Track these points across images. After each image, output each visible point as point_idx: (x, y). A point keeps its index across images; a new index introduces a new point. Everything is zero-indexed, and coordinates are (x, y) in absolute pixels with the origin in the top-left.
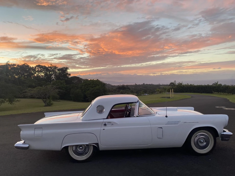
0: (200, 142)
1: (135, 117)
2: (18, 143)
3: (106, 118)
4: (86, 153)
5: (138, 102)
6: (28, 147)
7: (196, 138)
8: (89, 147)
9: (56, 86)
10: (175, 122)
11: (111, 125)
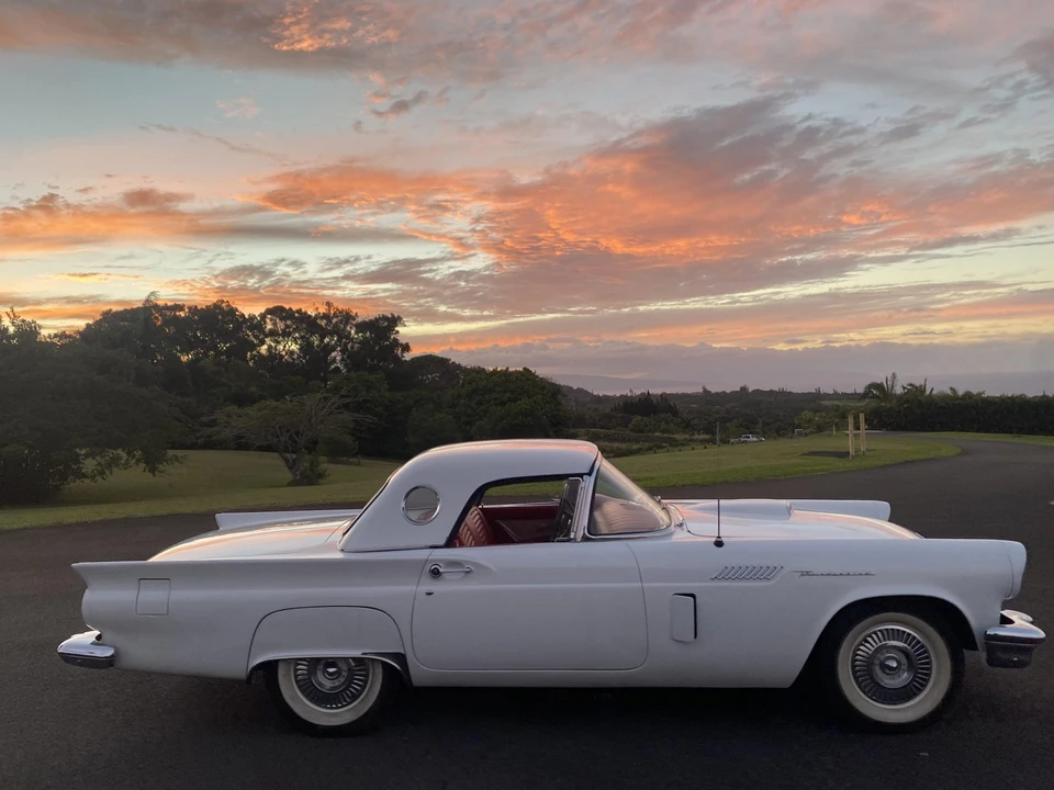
0: (884, 667)
1: (574, 540)
2: (76, 638)
3: (442, 541)
4: (354, 697)
5: (590, 474)
6: (112, 656)
7: (862, 648)
8: (367, 670)
9: (342, 396)
10: (758, 570)
11: (461, 576)
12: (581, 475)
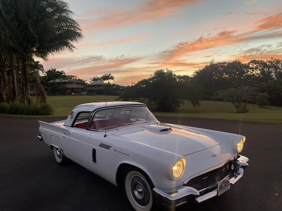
0: (138, 190)
3: (71, 125)
4: (61, 157)
11: (68, 134)
12: (91, 112)
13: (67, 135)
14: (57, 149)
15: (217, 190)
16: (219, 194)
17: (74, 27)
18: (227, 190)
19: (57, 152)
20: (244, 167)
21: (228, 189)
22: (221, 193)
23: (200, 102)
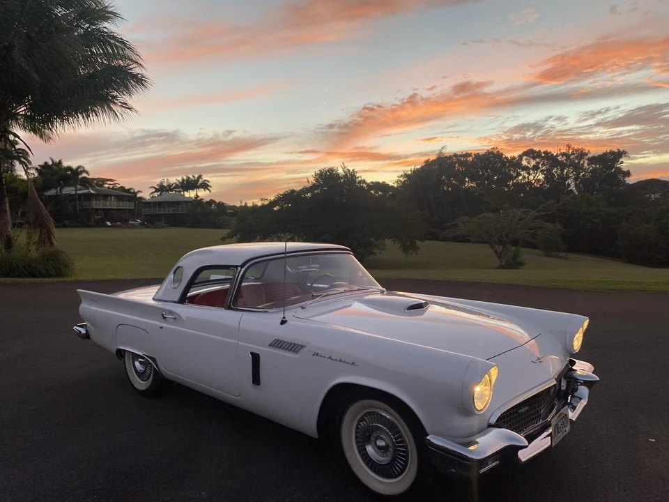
0: (376, 445)
1: (224, 308)
4: (147, 377)
5: (242, 266)
6: (86, 334)
11: (173, 320)
12: (236, 267)
13: (170, 323)
14: (135, 357)
15: (550, 435)
16: (554, 444)
17: (126, 58)
18: (565, 433)
19: (137, 364)
20: (589, 384)
21: (567, 432)
22: (557, 441)
23: (419, 243)
